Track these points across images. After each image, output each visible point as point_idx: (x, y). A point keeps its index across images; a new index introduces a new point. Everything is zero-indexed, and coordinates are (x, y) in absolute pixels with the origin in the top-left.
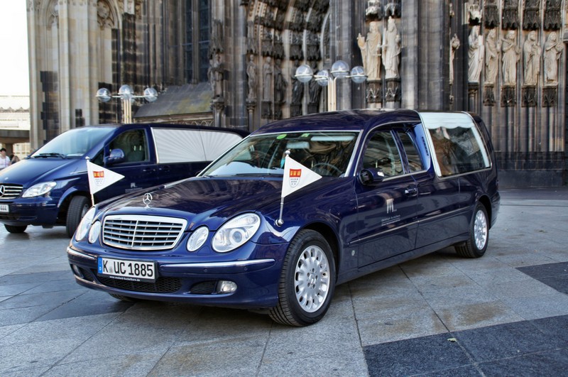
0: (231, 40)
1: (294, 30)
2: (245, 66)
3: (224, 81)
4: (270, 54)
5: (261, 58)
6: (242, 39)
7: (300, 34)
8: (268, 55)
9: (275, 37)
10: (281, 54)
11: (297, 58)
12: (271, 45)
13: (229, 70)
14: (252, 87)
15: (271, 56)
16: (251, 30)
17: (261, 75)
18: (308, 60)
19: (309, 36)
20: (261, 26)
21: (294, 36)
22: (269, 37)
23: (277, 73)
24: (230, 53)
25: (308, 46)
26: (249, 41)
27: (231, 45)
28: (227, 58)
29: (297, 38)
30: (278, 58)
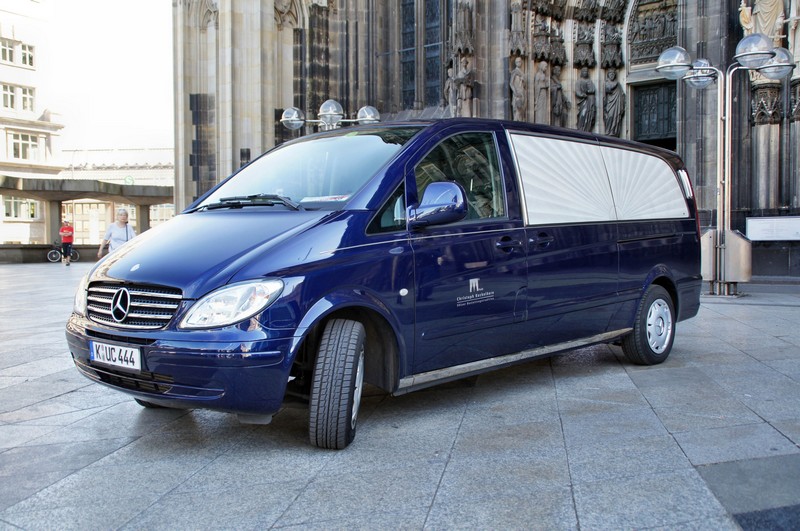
0: (484, 35)
1: (581, 21)
2: (508, 77)
3: (475, 99)
4: (546, 56)
5: (532, 62)
6: (501, 33)
7: (590, 26)
8: (543, 58)
9: (553, 31)
10: (561, 58)
11: (586, 64)
12: (547, 42)
13: (481, 83)
14: (519, 109)
15: (547, 61)
16: (517, 18)
17: (531, 91)
18: (602, 67)
19: (605, 29)
20: (532, 13)
21: (580, 29)
22: (545, 29)
23: (555, 88)
24: (483, 56)
25: (604, 46)
26: (515, 36)
27: (484, 44)
28: (478, 64)
29: (586, 33)
30: (557, 64)
